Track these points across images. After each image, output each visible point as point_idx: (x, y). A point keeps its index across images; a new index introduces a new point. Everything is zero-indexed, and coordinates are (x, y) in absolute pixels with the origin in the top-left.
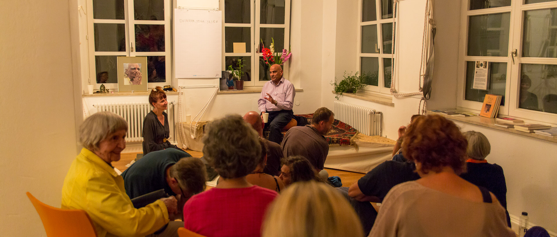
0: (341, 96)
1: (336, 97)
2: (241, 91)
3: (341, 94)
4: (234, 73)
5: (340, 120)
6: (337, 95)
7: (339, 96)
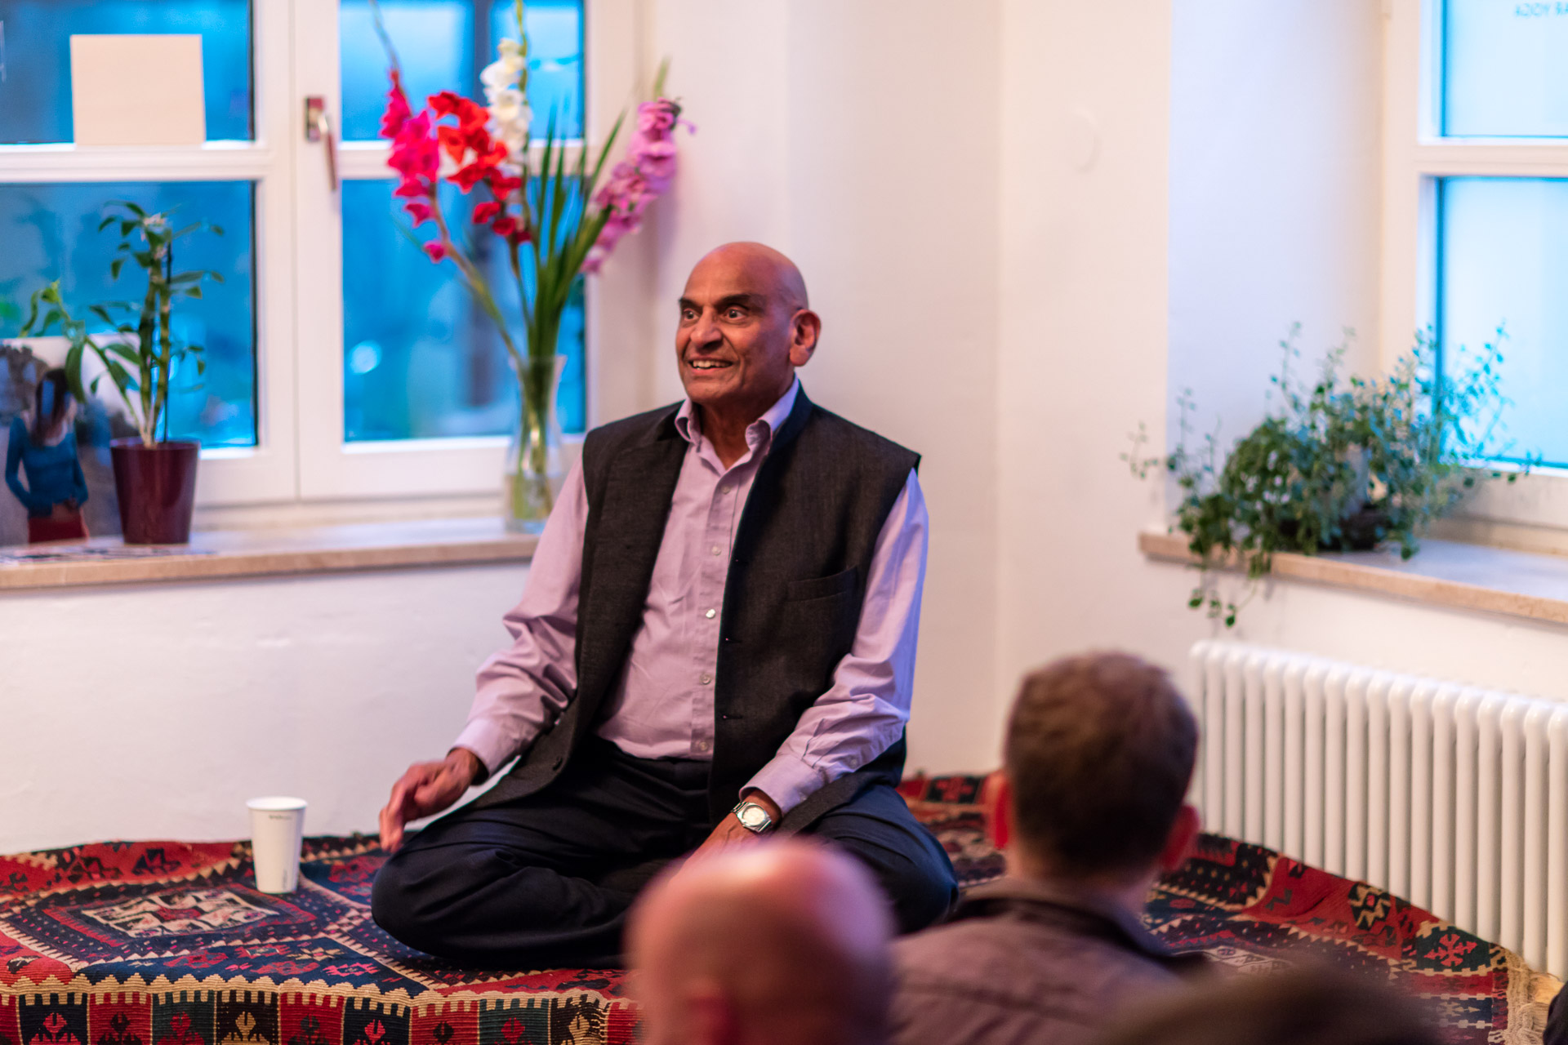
0: (1261, 585)
1: (1195, 603)
2: (172, 558)
3: (1261, 569)
4: (92, 367)
5: (1271, 843)
6: (1209, 575)
7: (1229, 588)
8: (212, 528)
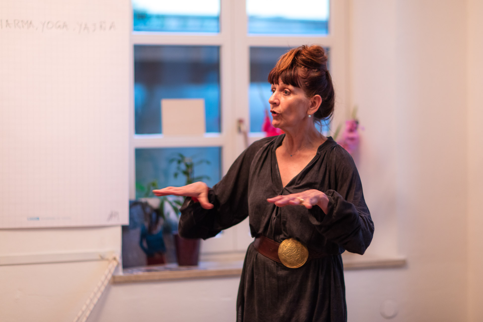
4: (168, 208)
8: (207, 260)
